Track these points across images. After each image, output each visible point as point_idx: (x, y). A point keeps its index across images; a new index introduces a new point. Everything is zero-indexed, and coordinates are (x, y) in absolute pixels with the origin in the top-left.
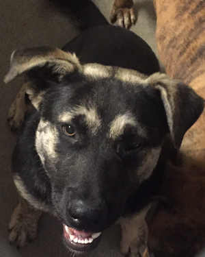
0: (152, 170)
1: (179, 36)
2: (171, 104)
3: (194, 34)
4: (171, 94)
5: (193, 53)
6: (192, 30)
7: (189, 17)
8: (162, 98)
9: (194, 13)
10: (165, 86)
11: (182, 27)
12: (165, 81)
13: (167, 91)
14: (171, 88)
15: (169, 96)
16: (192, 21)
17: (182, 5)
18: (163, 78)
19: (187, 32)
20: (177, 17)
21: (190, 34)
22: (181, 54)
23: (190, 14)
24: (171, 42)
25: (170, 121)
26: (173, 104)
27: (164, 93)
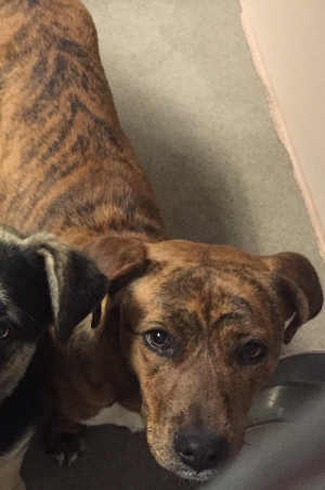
0: (17, 379)
1: (24, 193)
2: (58, 279)
3: (42, 188)
4: (60, 264)
5: (41, 213)
6: (41, 183)
7: (38, 165)
8: (47, 269)
9: (45, 158)
10: (53, 252)
11: (28, 181)
12: (53, 244)
13: (56, 259)
14: (61, 255)
15: (56, 267)
16: (41, 170)
17: (29, 148)
18: (51, 240)
19: (34, 186)
20: (21, 167)
21: (38, 189)
22: (26, 218)
23: (40, 160)
24: (12, 203)
25: (56, 304)
26: (62, 278)
27: (50, 261)
